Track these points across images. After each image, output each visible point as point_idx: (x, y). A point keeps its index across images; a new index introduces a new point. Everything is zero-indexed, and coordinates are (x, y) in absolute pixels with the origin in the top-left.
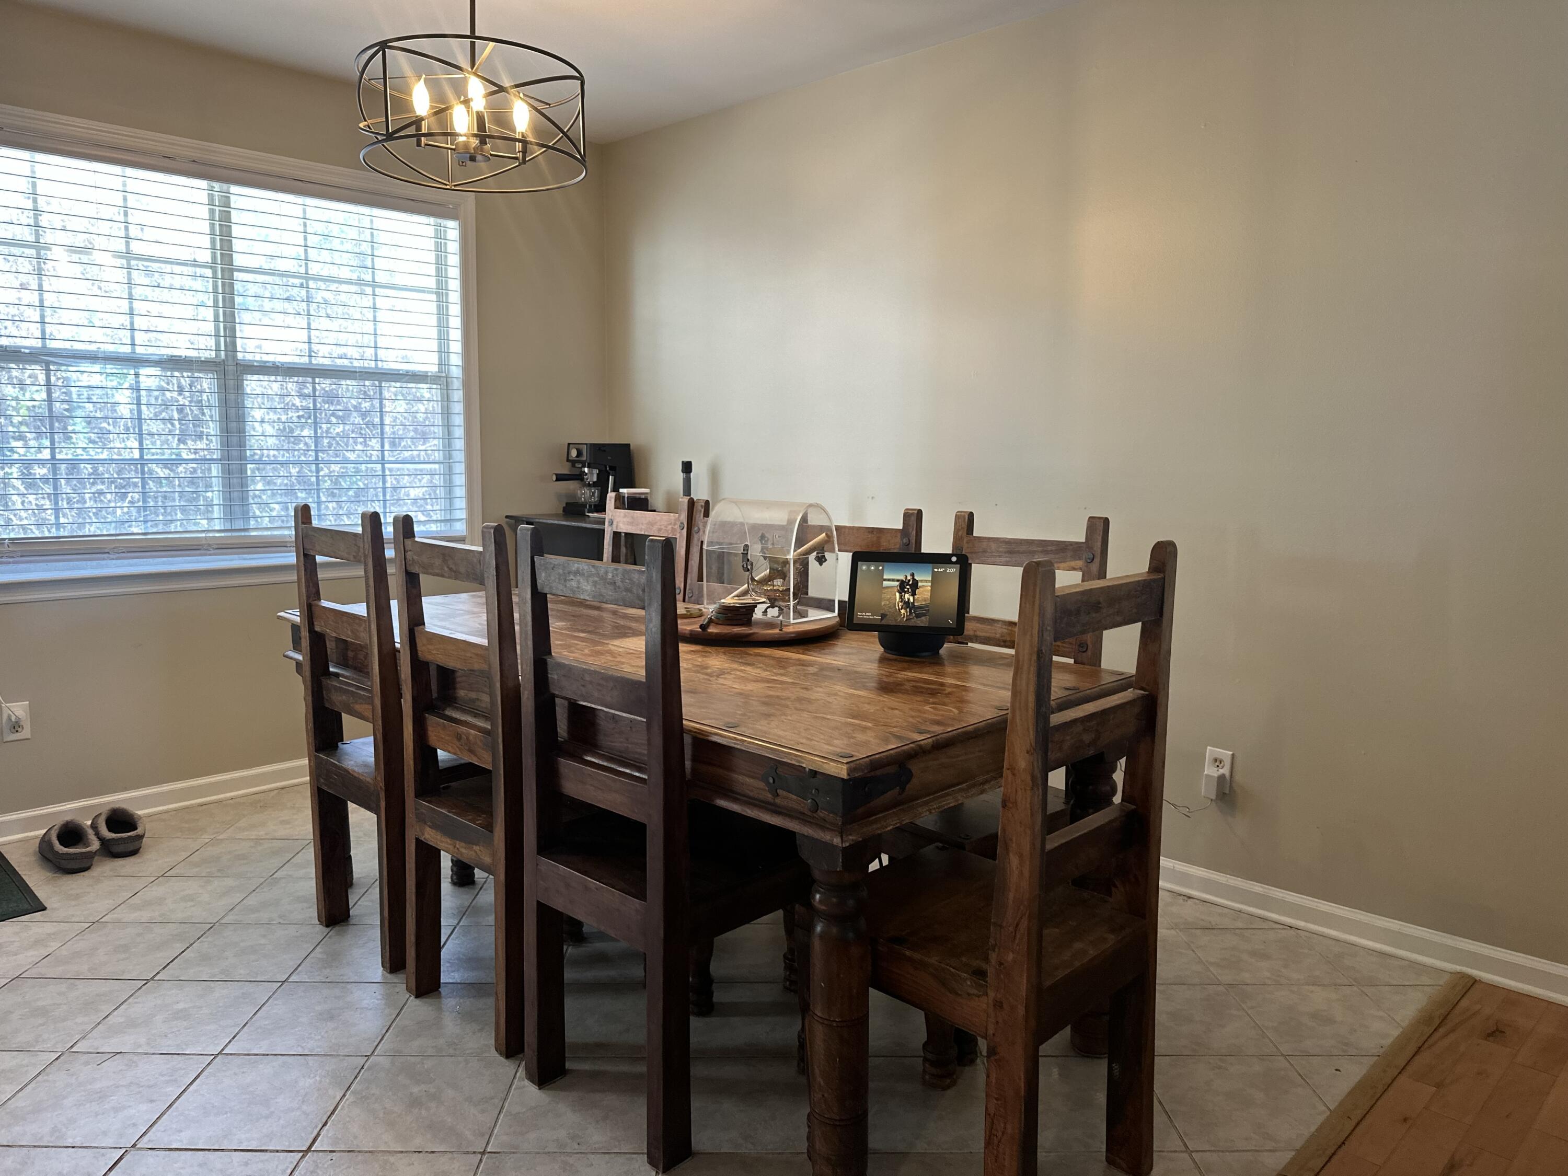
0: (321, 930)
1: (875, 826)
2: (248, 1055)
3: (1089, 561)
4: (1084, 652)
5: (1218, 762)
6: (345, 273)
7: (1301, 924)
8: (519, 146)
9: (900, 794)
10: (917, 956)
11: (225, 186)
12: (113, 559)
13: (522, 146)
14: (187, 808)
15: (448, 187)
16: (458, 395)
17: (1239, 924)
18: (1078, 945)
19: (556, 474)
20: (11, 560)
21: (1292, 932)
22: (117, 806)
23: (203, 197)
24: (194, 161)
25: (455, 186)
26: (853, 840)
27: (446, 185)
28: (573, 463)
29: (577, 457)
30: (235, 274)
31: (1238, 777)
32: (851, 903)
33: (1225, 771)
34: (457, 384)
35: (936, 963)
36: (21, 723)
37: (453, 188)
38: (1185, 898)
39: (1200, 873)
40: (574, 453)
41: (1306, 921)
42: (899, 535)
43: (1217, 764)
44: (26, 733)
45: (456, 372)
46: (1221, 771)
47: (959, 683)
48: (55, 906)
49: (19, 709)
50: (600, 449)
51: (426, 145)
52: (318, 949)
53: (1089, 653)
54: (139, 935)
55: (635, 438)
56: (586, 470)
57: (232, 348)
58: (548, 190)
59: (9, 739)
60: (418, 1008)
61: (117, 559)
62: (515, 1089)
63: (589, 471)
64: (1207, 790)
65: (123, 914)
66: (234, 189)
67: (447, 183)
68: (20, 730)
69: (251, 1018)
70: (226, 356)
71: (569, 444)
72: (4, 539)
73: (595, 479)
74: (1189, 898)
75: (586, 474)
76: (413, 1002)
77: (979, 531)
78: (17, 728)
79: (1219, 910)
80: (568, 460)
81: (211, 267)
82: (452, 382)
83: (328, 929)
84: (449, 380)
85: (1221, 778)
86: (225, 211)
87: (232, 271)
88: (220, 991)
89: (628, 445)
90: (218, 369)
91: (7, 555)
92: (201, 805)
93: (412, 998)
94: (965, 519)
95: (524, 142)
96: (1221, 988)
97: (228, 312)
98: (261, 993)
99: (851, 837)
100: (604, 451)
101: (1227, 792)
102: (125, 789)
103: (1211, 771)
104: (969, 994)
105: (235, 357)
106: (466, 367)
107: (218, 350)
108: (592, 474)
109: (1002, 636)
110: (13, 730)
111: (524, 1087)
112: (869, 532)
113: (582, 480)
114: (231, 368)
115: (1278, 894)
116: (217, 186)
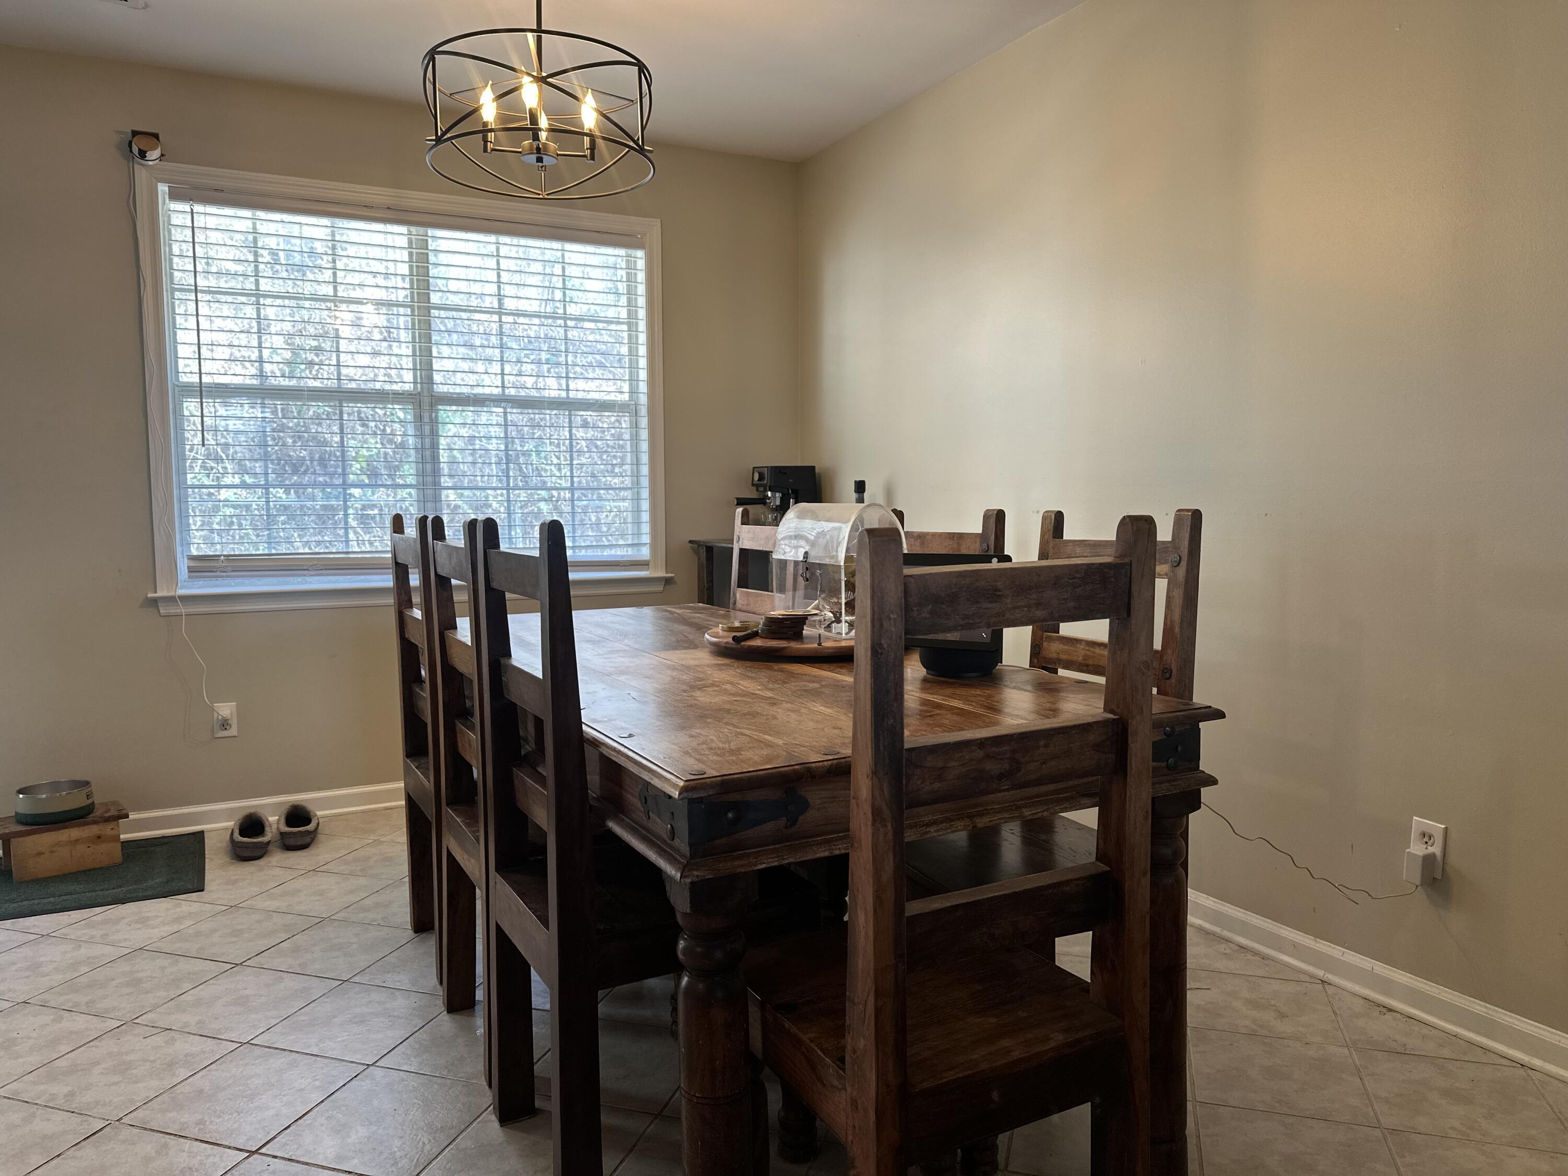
0: (410, 933)
1: (736, 863)
2: (270, 1047)
3: (1175, 564)
4: (1168, 679)
5: (1426, 837)
6: (534, 307)
7: (1537, 1062)
8: (587, 140)
9: (786, 827)
10: (794, 1030)
11: (421, 230)
12: (312, 575)
13: (590, 140)
14: (375, 810)
15: (541, 196)
16: (644, 422)
17: (1446, 1053)
18: (1005, 1043)
19: (737, 498)
20: (224, 574)
21: (1522, 1072)
22: (296, 803)
23: (403, 241)
24: (389, 208)
25: (548, 195)
26: (697, 876)
27: (539, 194)
28: (757, 486)
29: (758, 480)
30: (432, 311)
31: (1453, 859)
32: (719, 955)
33: (1436, 849)
34: (644, 411)
35: (807, 1041)
36: (229, 722)
37: (546, 197)
38: (1384, 1010)
39: (1405, 979)
40: (756, 477)
41: (1545, 1061)
42: (978, 540)
43: (1425, 840)
44: (233, 731)
45: (643, 399)
46: (1431, 850)
47: (966, 707)
48: (213, 888)
49: (226, 709)
50: (780, 472)
51: (493, 150)
52: (395, 954)
53: (1173, 680)
54: (259, 922)
55: (820, 462)
56: (769, 494)
57: (429, 380)
58: (632, 189)
59: (218, 735)
60: (446, 1022)
61: (316, 575)
62: (479, 1122)
63: (772, 494)
64: (1412, 874)
65: (260, 903)
66: (430, 232)
67: (540, 193)
68: (228, 727)
69: (296, 1012)
70: (422, 388)
71: (754, 468)
72: (220, 556)
73: (778, 503)
74: (1390, 1010)
75: (769, 498)
76: (445, 1016)
77: (1069, 534)
78: (226, 726)
79: (1425, 1030)
80: (753, 485)
81: (410, 306)
82: (640, 409)
83: (415, 935)
84: (639, 407)
85: (1428, 860)
86: (421, 253)
87: (429, 309)
88: (290, 983)
89: (814, 467)
90: (413, 401)
91: (220, 569)
92: (387, 809)
93: (445, 1012)
94: (1051, 520)
95: (591, 135)
96: (1377, 1133)
97: (423, 347)
98: (319, 988)
99: (696, 873)
100: (785, 473)
101: (1439, 877)
102: (319, 789)
103: (1417, 849)
104: (833, 1086)
105: (431, 390)
106: (651, 395)
107: (415, 383)
108: (775, 497)
109: (1084, 660)
110: (222, 728)
111: (489, 1121)
112: (950, 538)
113: (765, 503)
114: (426, 400)
115: (1508, 1019)
116: (414, 229)
